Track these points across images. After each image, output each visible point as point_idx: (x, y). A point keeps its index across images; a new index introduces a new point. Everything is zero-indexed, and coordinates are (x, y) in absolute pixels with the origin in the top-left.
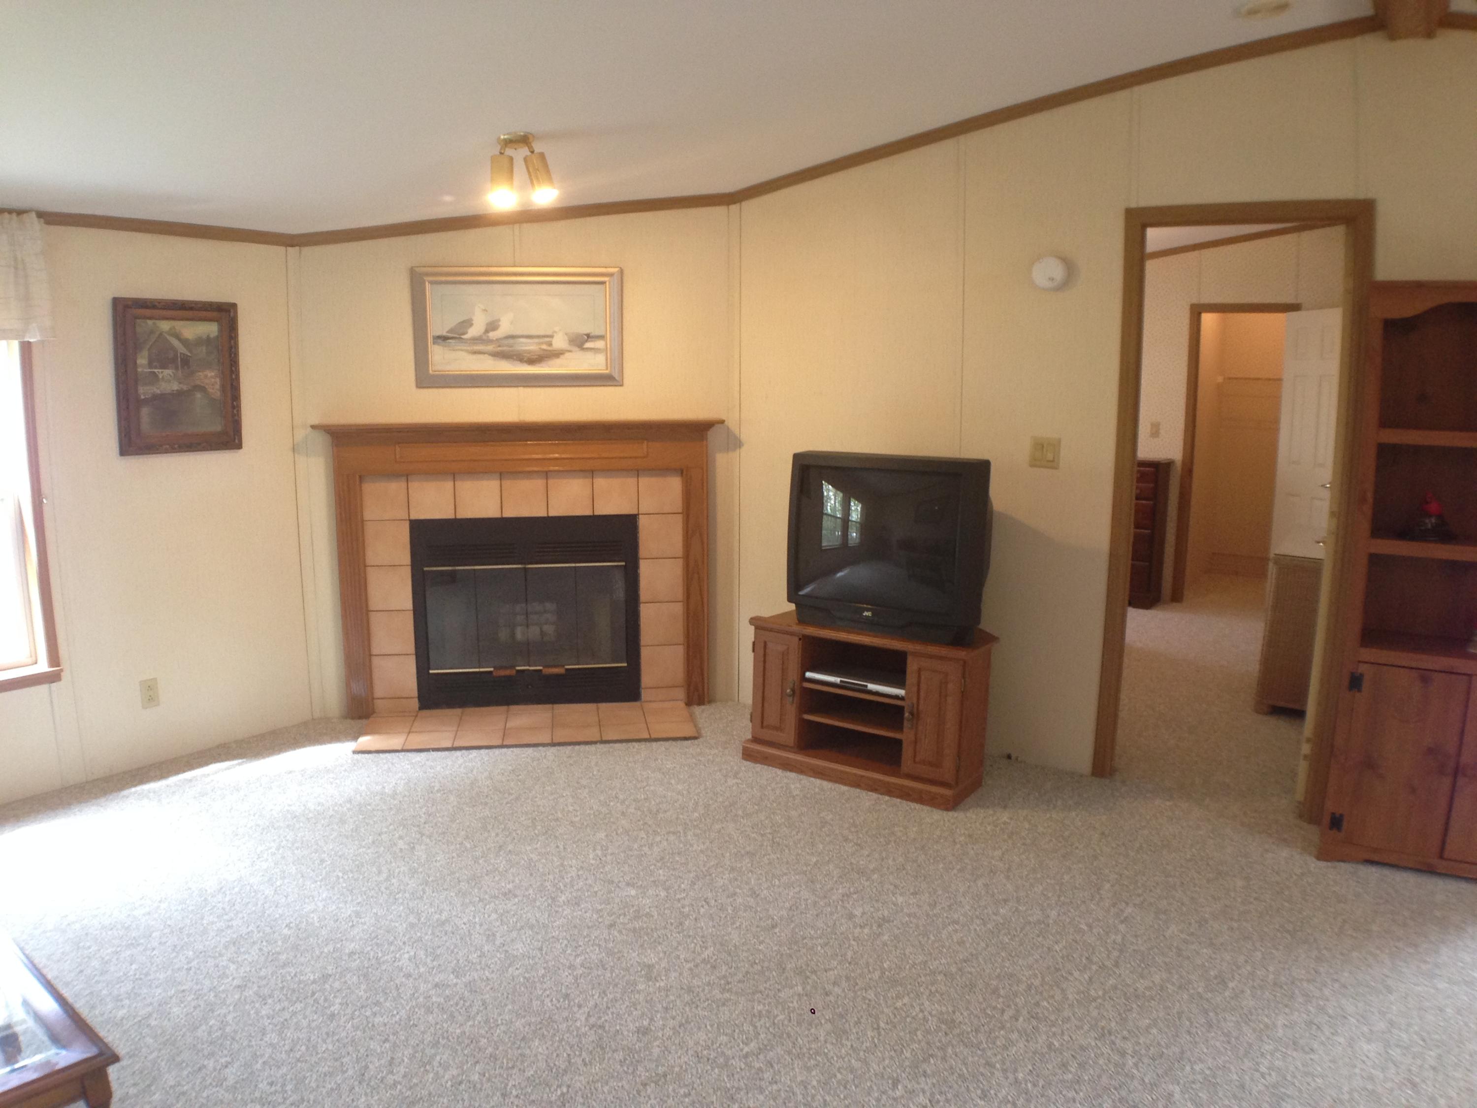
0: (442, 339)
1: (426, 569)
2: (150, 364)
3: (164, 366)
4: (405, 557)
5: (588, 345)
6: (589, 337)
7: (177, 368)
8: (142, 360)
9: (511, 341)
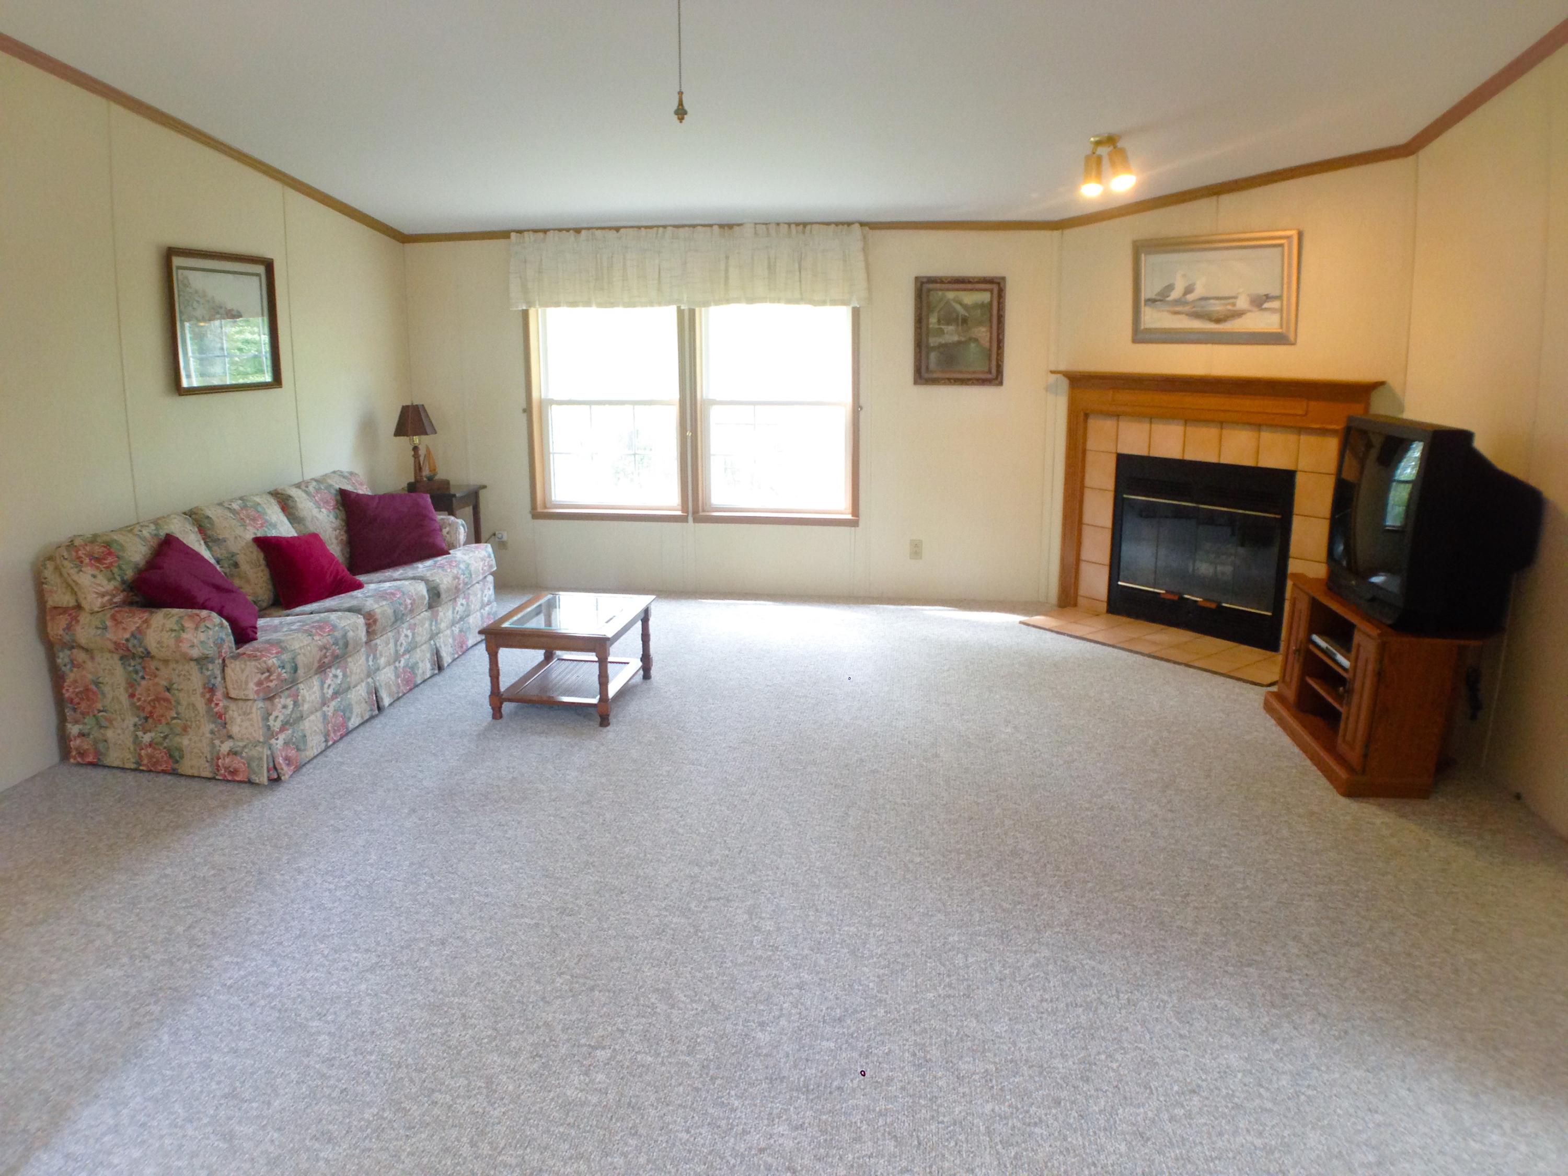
0: (1151, 301)
1: (1125, 496)
2: (939, 322)
3: (948, 324)
4: (1110, 484)
5: (1266, 305)
6: (1268, 298)
7: (958, 325)
8: (933, 320)
9: (1203, 303)
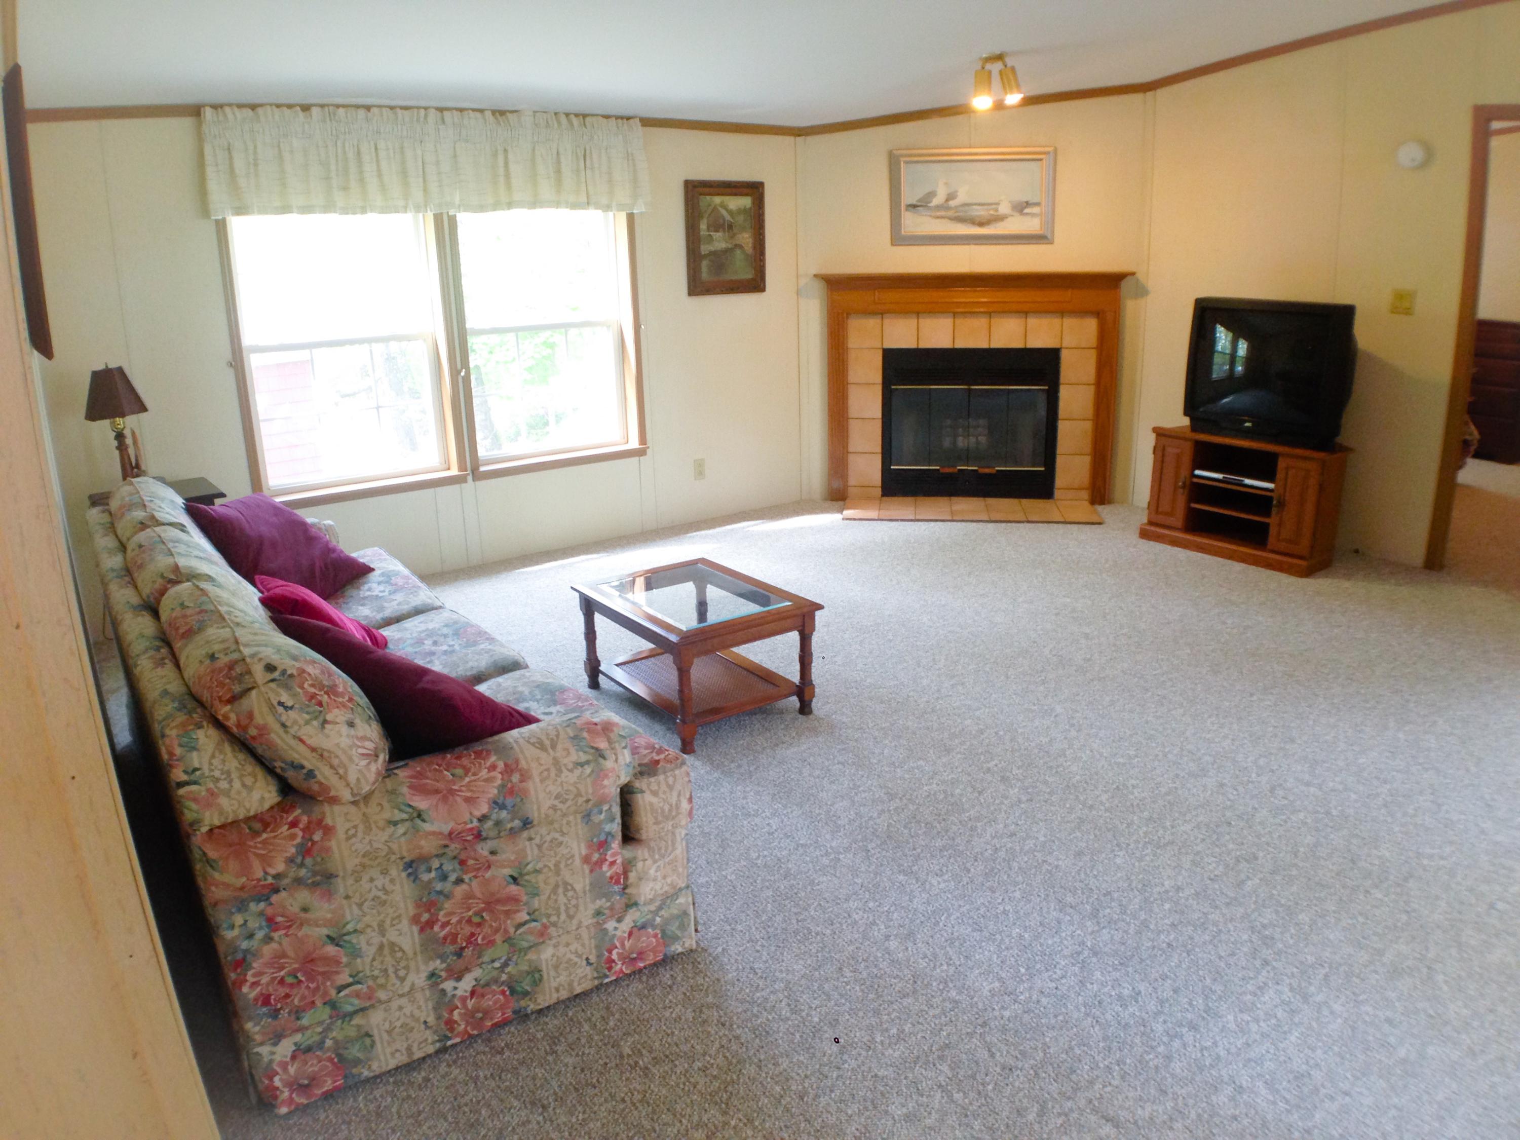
0: (913, 207)
1: (893, 387)
2: (708, 230)
3: (717, 231)
4: (877, 377)
5: (1027, 211)
6: (1028, 204)
7: (724, 231)
8: (703, 226)
9: (967, 208)
